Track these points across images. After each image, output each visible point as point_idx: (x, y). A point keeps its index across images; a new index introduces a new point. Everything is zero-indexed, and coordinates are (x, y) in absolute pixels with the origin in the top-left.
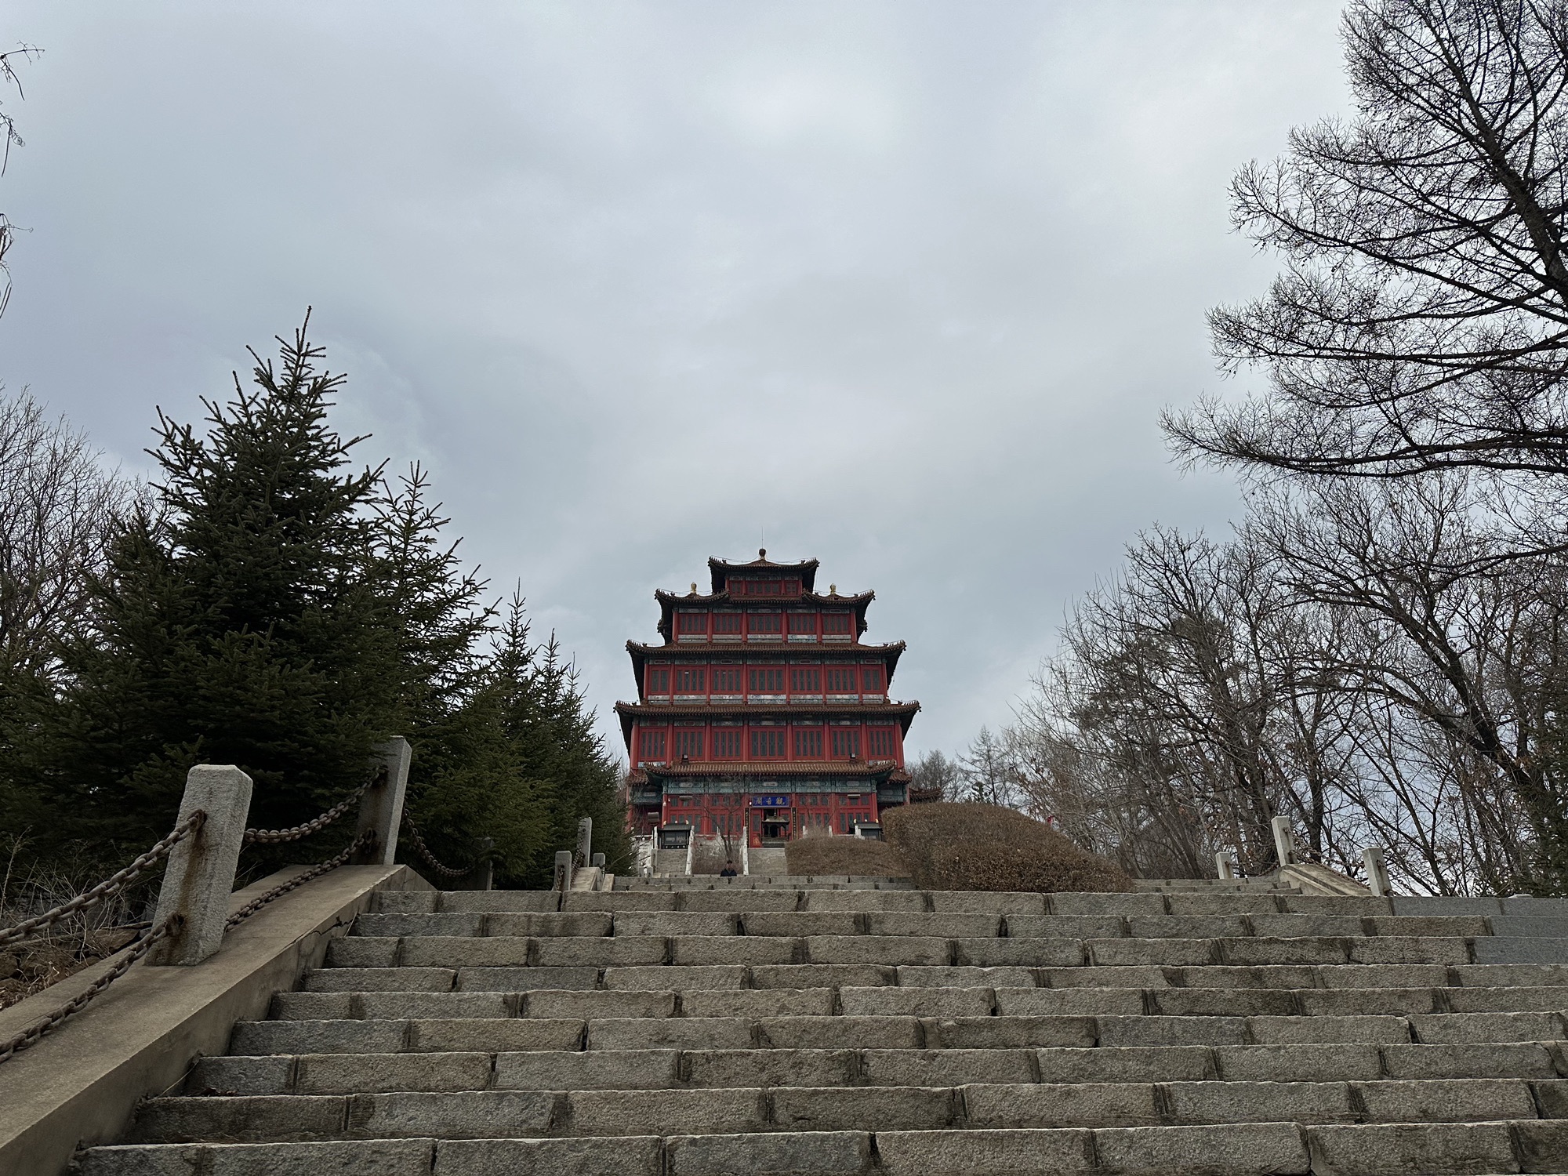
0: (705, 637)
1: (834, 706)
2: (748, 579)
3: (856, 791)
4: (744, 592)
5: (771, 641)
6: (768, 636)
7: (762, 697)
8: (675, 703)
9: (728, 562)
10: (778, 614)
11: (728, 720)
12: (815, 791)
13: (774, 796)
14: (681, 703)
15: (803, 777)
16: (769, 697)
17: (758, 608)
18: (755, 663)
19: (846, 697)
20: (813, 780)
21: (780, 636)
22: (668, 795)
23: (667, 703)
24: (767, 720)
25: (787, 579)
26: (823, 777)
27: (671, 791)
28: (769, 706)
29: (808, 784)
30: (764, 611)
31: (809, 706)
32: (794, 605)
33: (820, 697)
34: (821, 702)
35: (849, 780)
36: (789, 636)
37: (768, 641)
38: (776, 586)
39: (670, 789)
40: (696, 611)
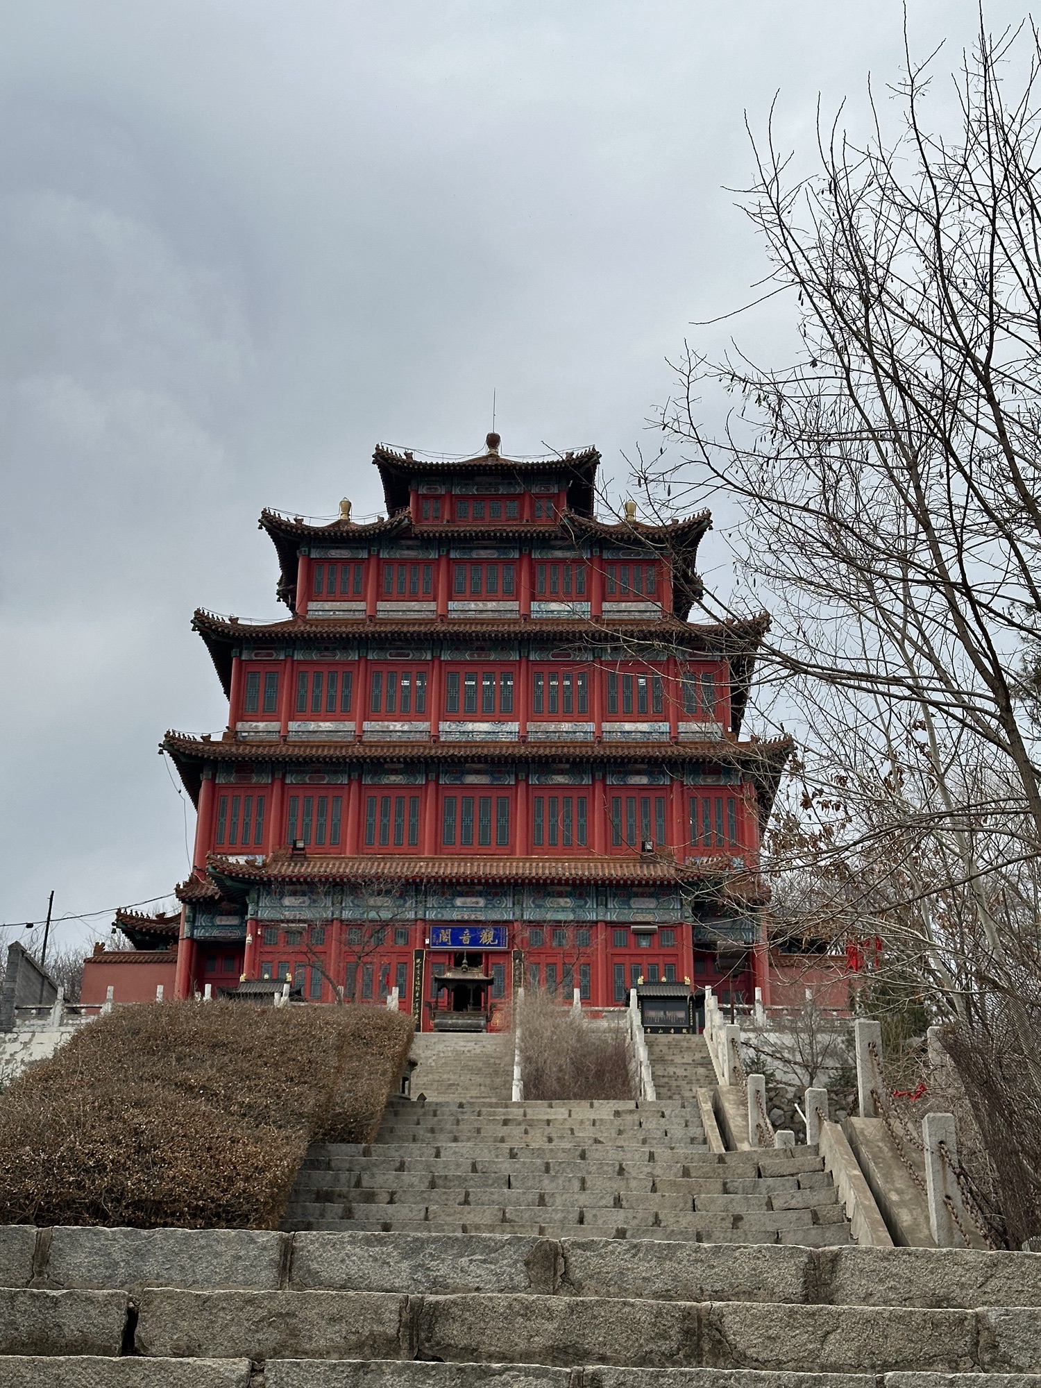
0: (361, 606)
1: (617, 745)
2: (456, 491)
3: (649, 918)
4: (447, 516)
5: (496, 615)
6: (491, 605)
7: (470, 726)
8: (292, 738)
9: (417, 458)
10: (513, 561)
11: (395, 772)
12: (561, 916)
13: (475, 926)
14: (304, 737)
15: (543, 888)
16: (484, 727)
17: (472, 549)
18: (458, 657)
19: (644, 727)
20: (560, 895)
21: (515, 605)
22: (257, 922)
23: (275, 737)
24: (477, 772)
25: (535, 490)
26: (580, 888)
27: (264, 914)
28: (484, 744)
29: (549, 902)
30: (484, 554)
31: (565, 744)
32: (544, 541)
33: (590, 727)
34: (590, 738)
35: (636, 895)
36: (535, 606)
37: (490, 615)
38: (513, 506)
39: (263, 909)
40: (345, 554)
